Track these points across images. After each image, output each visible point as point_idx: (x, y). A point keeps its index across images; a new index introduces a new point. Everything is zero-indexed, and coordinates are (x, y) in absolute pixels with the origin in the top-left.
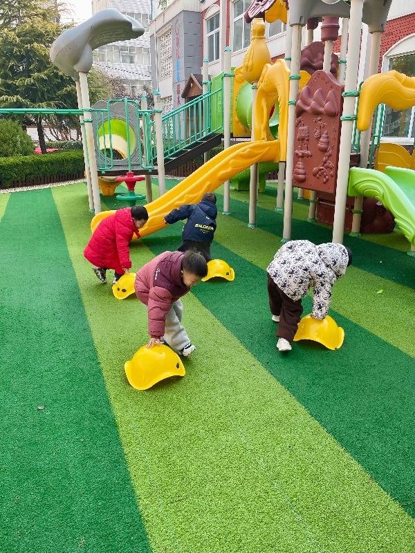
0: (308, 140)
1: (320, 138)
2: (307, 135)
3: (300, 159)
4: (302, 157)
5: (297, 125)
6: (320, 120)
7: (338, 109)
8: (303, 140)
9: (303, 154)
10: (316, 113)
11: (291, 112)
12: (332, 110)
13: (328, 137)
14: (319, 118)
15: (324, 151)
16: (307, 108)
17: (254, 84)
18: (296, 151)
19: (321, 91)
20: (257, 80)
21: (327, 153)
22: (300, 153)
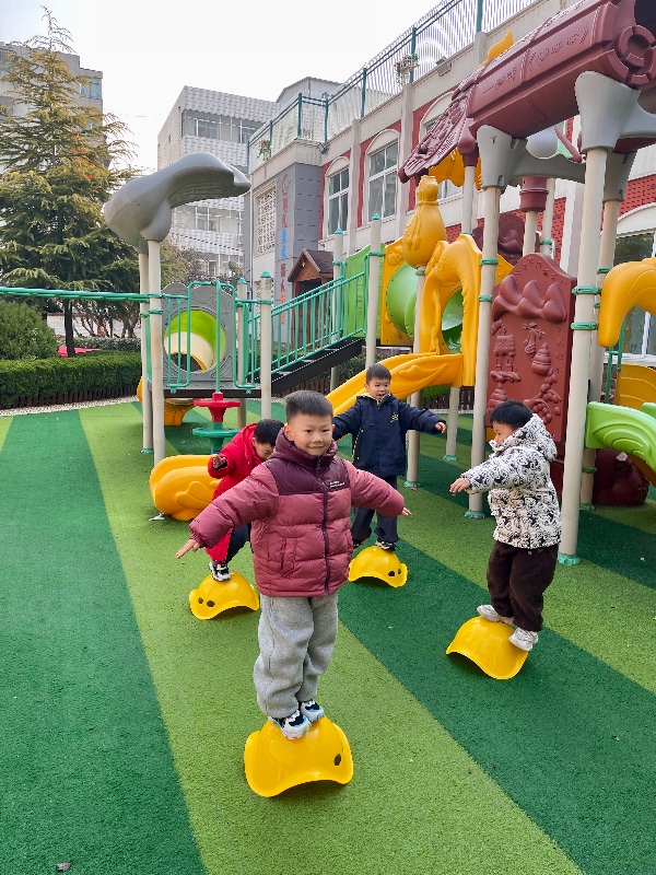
0: (513, 356)
1: (534, 353)
2: (512, 348)
3: (500, 385)
4: (504, 381)
5: (494, 333)
6: (534, 327)
7: (565, 312)
8: (504, 355)
9: (505, 377)
10: (529, 316)
11: (484, 312)
12: (557, 312)
13: (548, 355)
14: (533, 324)
15: (544, 374)
16: (513, 308)
17: (421, 269)
18: (493, 372)
19: (535, 284)
20: (425, 263)
21: (547, 379)
22: (499, 375)
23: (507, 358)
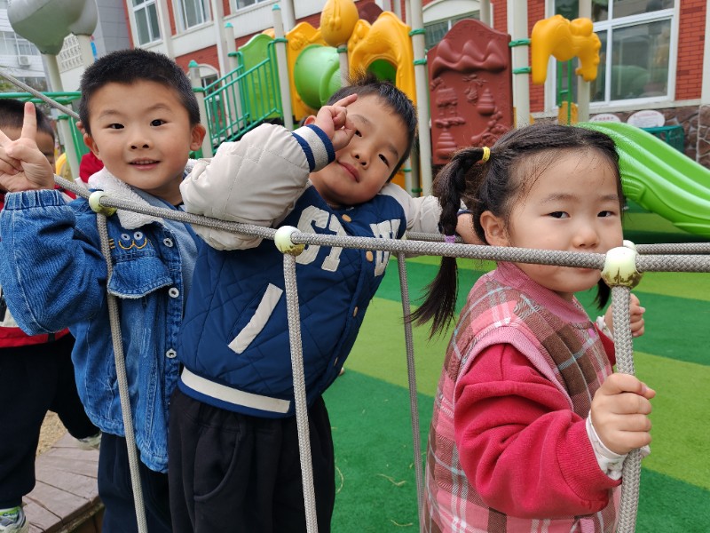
0: (455, 105)
1: (478, 99)
2: (454, 98)
3: (445, 130)
4: (450, 125)
5: (433, 88)
6: (475, 78)
7: (506, 61)
8: (447, 105)
9: (450, 122)
10: (469, 70)
11: (420, 73)
13: (492, 97)
14: (473, 76)
15: (489, 113)
16: (454, 65)
17: (341, 47)
18: (438, 121)
19: (472, 43)
20: (346, 41)
21: (493, 116)
22: (445, 122)
23: (450, 107)
